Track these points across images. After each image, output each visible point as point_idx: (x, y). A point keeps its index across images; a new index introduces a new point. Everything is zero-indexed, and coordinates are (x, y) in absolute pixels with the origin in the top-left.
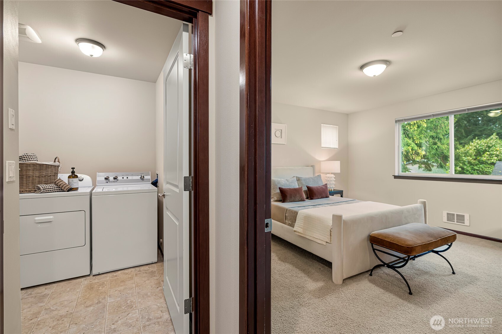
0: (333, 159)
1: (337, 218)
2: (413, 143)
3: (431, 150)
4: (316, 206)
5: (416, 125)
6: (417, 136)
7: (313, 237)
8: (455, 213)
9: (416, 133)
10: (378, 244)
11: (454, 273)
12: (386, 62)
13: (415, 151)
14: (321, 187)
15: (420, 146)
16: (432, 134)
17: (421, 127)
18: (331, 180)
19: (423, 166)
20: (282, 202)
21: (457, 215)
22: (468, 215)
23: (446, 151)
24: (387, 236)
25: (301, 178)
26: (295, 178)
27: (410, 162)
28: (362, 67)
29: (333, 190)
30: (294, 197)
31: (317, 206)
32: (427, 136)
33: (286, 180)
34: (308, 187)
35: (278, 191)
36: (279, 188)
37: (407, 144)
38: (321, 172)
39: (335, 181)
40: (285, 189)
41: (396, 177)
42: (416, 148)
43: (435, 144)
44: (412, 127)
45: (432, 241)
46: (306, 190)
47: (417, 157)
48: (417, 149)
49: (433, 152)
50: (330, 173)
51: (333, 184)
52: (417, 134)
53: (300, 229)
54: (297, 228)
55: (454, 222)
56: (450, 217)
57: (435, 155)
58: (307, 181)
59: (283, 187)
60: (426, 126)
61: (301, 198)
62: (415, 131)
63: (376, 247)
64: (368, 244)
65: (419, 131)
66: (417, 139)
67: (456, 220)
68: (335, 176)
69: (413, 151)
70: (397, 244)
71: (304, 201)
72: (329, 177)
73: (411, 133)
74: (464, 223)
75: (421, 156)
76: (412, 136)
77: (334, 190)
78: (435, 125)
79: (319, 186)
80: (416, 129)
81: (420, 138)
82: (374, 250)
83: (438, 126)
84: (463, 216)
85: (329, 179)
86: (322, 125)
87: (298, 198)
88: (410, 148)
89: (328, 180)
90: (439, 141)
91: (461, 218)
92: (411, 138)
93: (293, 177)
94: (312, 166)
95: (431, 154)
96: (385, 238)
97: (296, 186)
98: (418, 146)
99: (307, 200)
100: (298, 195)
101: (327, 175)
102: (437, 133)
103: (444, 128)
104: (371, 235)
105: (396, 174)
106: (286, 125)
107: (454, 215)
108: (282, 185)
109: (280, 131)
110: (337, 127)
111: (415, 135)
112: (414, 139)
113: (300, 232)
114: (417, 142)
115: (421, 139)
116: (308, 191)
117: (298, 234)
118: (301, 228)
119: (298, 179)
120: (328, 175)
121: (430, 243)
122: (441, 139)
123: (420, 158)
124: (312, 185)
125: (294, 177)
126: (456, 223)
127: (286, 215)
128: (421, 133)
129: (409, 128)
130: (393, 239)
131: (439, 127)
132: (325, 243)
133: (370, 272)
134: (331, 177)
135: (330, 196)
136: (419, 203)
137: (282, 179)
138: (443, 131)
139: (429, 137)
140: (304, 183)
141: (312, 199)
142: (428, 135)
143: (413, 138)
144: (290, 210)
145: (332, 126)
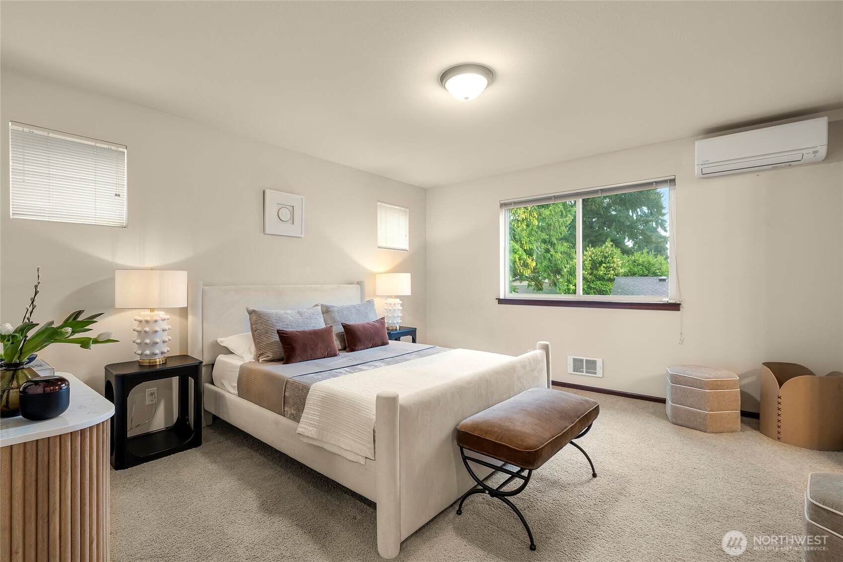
0: (399, 269)
1: (388, 404)
2: (520, 249)
3: (543, 261)
4: (357, 366)
5: (525, 221)
6: (526, 238)
7: (339, 447)
8: (585, 358)
9: (524, 234)
10: (472, 449)
11: (594, 475)
12: (488, 72)
13: (524, 261)
14: (373, 325)
15: (529, 253)
16: (544, 236)
17: (531, 226)
18: (395, 310)
19: (533, 283)
20: (284, 364)
21: (587, 361)
22: (601, 360)
23: (559, 262)
24: (489, 429)
25: (332, 307)
26: (319, 308)
27: (517, 278)
28: (444, 76)
29: (398, 328)
30: (312, 349)
31: (359, 367)
32: (538, 239)
33: (298, 312)
34: (345, 327)
35: (276, 338)
36: (279, 332)
37: (514, 250)
38: (377, 295)
39: (401, 310)
40: (292, 332)
41: (501, 301)
42: (525, 256)
43: (547, 251)
44: (519, 225)
45: (567, 429)
46: (341, 331)
47: (526, 270)
48: (526, 258)
49: (545, 263)
50: (393, 297)
51: (398, 317)
52: (525, 236)
53: (311, 428)
54: (304, 428)
55: (582, 372)
56: (578, 365)
57: (548, 267)
58: (345, 313)
59: (289, 329)
60: (537, 224)
61: (329, 350)
62: (523, 230)
63: (468, 453)
64: (452, 450)
65: (528, 231)
66: (526, 243)
67: (585, 370)
68: (401, 302)
69: (521, 262)
70: (507, 447)
71: (335, 355)
72: (390, 304)
73: (519, 234)
74: (595, 373)
75: (531, 268)
76: (520, 238)
77: (400, 327)
78: (548, 223)
79: (369, 322)
80: (525, 227)
81: (530, 241)
82: (465, 459)
83: (551, 226)
84: (594, 362)
85: (390, 308)
86: (379, 203)
87: (322, 351)
88: (517, 256)
89: (390, 310)
90: (552, 247)
91: (591, 366)
92: (518, 241)
93: (314, 306)
94: (359, 283)
95: (543, 265)
96: (486, 434)
97: (320, 324)
98: (527, 255)
99: (343, 354)
100: (320, 345)
101: (388, 299)
102: (550, 236)
103: (558, 229)
104: (458, 428)
105: (502, 297)
106: (303, 197)
107: (582, 360)
108: (287, 325)
109: (291, 209)
110: (408, 210)
111: (523, 238)
112: (523, 242)
113: (310, 436)
114: (525, 248)
115: (531, 243)
116: (344, 333)
117: (305, 440)
118: (314, 426)
119: (326, 311)
120: (390, 301)
121: (564, 433)
122: (555, 244)
123: (529, 271)
124: (354, 321)
125: (317, 305)
126: (584, 374)
127: (287, 394)
128: (530, 235)
129: (515, 226)
130: (500, 437)
131: (552, 228)
132: (362, 461)
133: (459, 505)
134: (395, 304)
135: (389, 341)
136: (539, 349)
137: (289, 311)
138: (557, 233)
139: (541, 240)
140: (338, 319)
141: (352, 350)
142: (540, 238)
143: (521, 242)
144: (293, 383)
145: (397, 207)
